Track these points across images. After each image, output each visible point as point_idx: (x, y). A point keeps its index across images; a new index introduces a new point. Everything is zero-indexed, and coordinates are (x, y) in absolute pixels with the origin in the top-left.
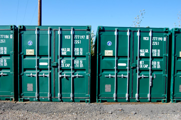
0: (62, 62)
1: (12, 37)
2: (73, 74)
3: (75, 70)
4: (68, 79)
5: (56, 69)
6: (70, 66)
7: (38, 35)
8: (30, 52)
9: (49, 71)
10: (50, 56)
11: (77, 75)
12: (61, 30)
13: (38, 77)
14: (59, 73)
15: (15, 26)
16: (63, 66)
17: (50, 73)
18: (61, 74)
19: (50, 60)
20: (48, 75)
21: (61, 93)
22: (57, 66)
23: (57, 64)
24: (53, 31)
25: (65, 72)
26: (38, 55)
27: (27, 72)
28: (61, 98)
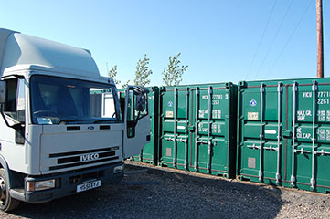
0: (298, 130)
1: (227, 97)
2: (315, 149)
3: (319, 144)
4: (307, 157)
5: (289, 140)
6: (311, 136)
7: (264, 93)
8: (252, 116)
9: (278, 143)
10: (281, 121)
11: (322, 152)
12: (297, 85)
13: (263, 149)
14: (293, 146)
15: (231, 83)
16: (299, 137)
17: (281, 146)
18: (296, 148)
19: (281, 127)
20: (278, 149)
21: (295, 175)
22: (291, 137)
23: (291, 133)
24: (284, 88)
25: (302, 146)
26: (263, 121)
27: (248, 141)
28: (295, 183)
